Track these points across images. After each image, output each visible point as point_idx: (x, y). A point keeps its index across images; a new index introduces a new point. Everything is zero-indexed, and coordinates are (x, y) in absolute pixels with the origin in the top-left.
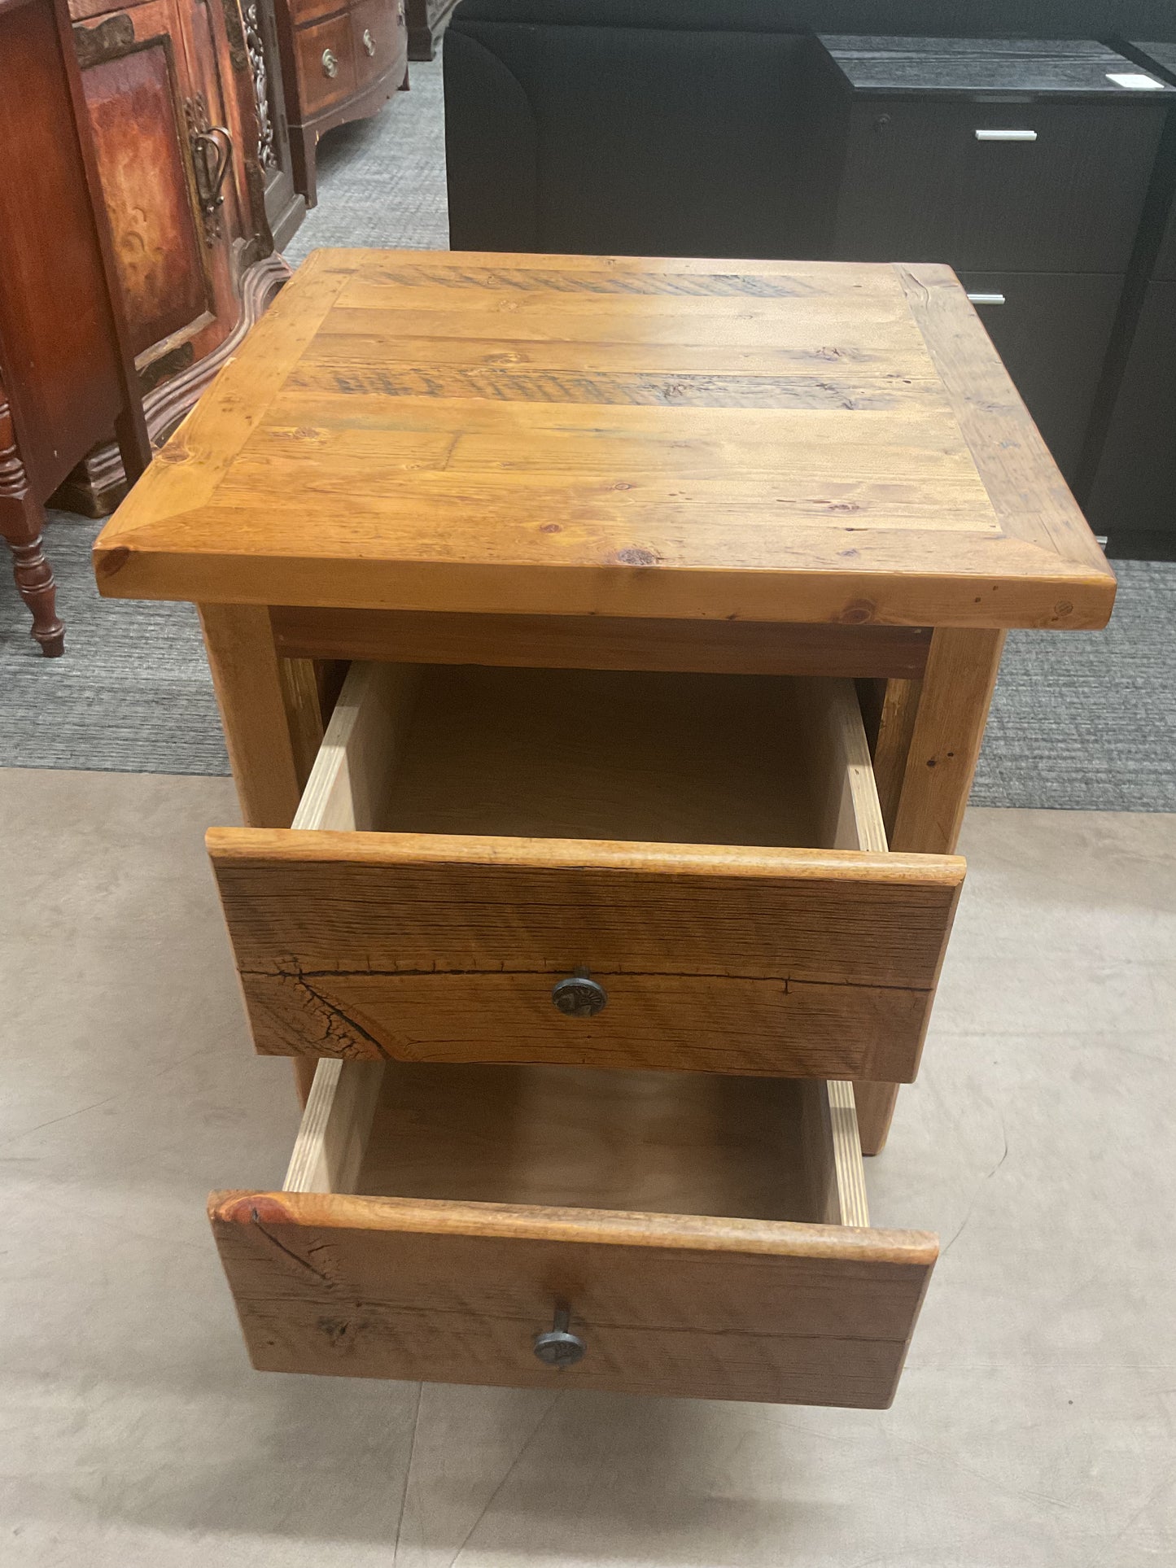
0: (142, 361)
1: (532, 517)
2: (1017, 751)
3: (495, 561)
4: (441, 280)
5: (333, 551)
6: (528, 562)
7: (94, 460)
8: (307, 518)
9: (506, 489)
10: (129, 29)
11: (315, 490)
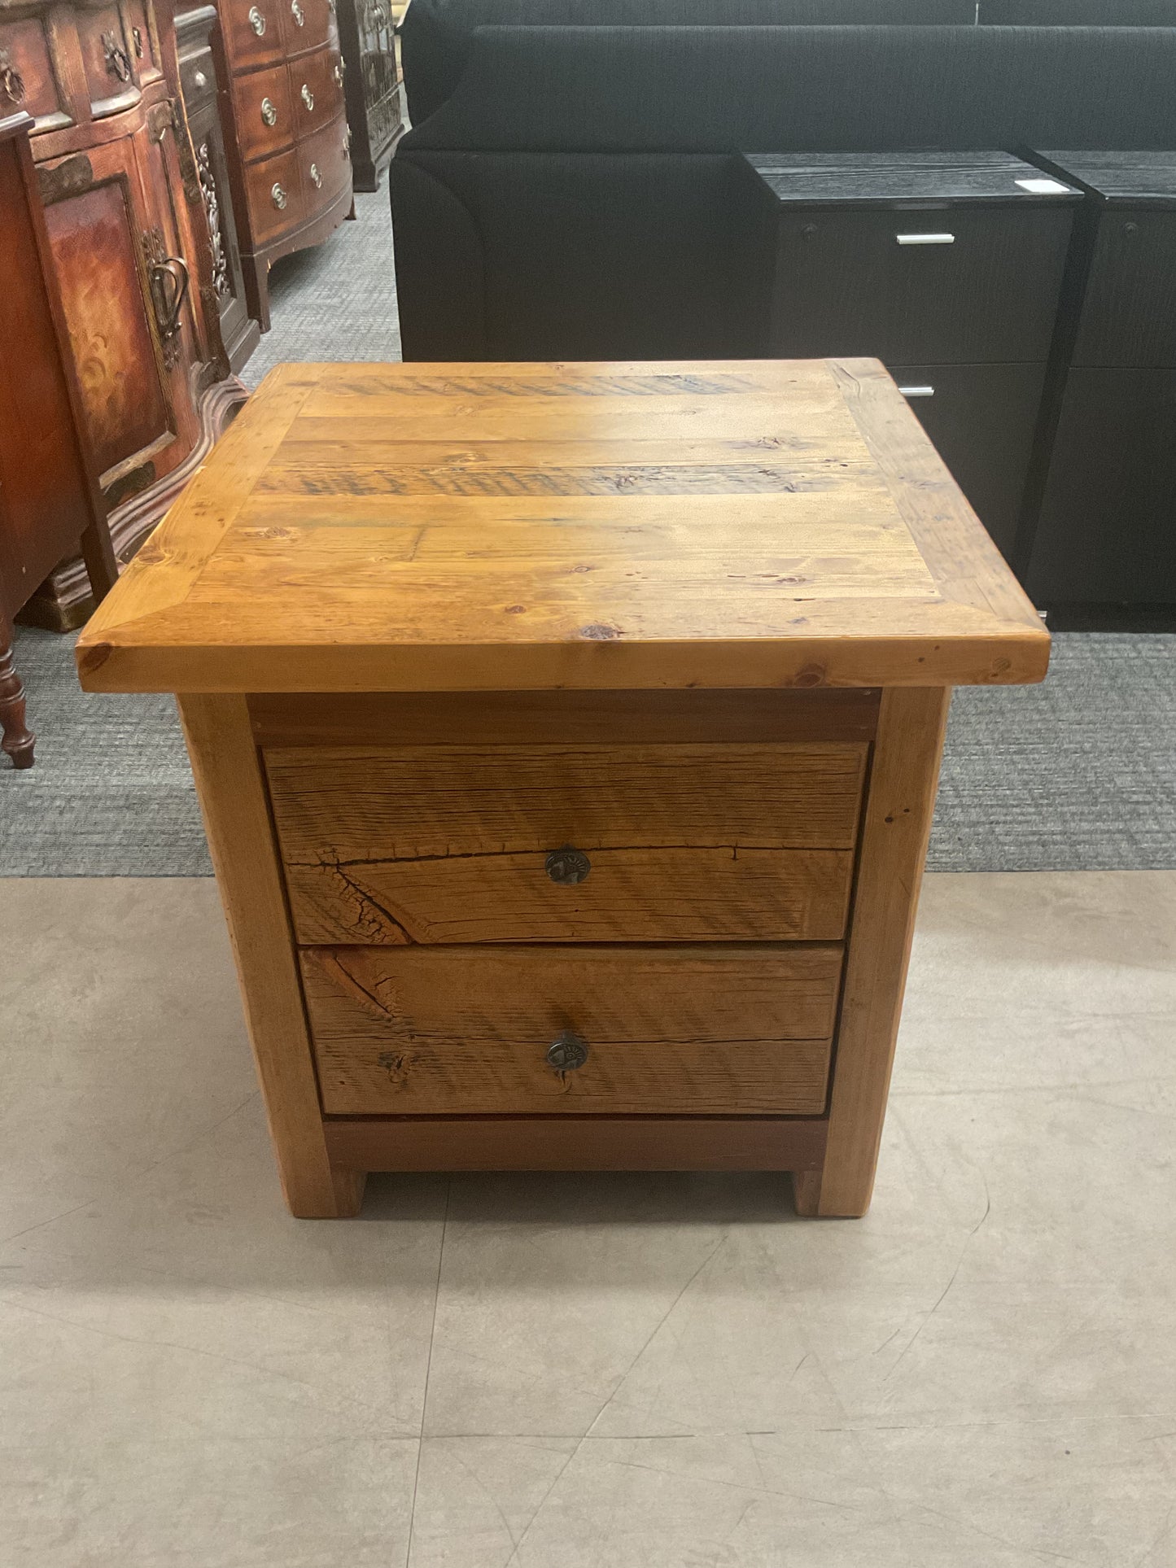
0: (106, 480)
1: (497, 601)
2: (974, 818)
3: (463, 642)
4: (399, 390)
5: (308, 638)
6: (496, 641)
7: (61, 577)
8: (281, 610)
9: (470, 576)
10: (87, 169)
11: (289, 584)
